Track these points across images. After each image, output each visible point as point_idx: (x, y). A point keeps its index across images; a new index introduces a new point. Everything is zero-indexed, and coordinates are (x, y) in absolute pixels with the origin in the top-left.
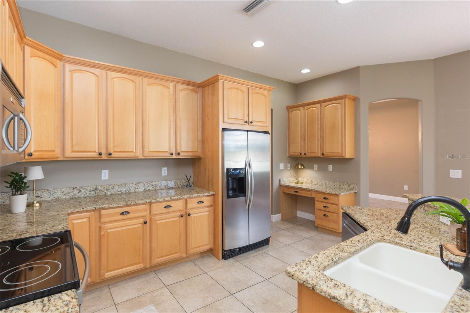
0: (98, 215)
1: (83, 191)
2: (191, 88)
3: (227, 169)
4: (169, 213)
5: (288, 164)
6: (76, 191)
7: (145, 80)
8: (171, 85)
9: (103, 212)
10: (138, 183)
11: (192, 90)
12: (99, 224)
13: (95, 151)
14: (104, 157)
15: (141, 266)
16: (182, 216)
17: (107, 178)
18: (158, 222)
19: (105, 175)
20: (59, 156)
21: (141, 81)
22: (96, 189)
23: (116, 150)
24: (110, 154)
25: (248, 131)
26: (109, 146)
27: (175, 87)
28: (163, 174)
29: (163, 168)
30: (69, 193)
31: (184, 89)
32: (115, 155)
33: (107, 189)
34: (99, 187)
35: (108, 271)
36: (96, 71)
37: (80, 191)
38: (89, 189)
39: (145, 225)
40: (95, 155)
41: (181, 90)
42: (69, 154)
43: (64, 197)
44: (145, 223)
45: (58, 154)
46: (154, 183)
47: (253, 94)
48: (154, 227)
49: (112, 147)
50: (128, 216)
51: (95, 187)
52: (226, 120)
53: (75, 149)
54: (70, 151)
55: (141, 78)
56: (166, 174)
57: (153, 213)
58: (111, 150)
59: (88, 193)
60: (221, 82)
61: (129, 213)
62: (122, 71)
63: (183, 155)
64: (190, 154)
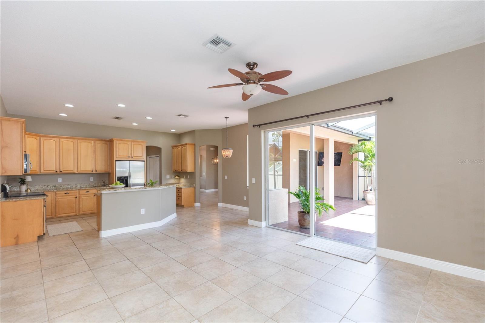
0: (55, 194)
1: (49, 187)
2: (104, 142)
3: (118, 177)
4: (88, 194)
5: (173, 176)
6: (45, 187)
7: (79, 141)
8: (93, 142)
9: (57, 193)
10: (77, 184)
11: (104, 143)
12: (55, 197)
13: (54, 170)
14: (58, 172)
15: (75, 214)
16: (95, 196)
17: (61, 182)
18: (83, 198)
19: (60, 180)
20: (38, 172)
21: (76, 141)
22: (56, 186)
23: (64, 170)
24: (61, 171)
25: (129, 161)
26: (61, 169)
27: (95, 142)
28: (91, 180)
29: (91, 178)
30: (42, 187)
31: (100, 143)
32: (63, 172)
33: (61, 186)
34: (57, 185)
35: (59, 214)
36: (55, 139)
37: (48, 187)
38: (52, 186)
39: (76, 198)
40: (54, 172)
41: (98, 144)
42: (42, 171)
43: (40, 189)
44: (76, 197)
45: (38, 171)
46: (85, 184)
47: (133, 145)
48: (80, 199)
49: (62, 168)
50: (68, 194)
51: (55, 185)
52: (117, 157)
53: (45, 170)
54: (43, 170)
55: (76, 140)
56: (93, 180)
57: (80, 194)
58: (62, 170)
59: (52, 187)
60: (115, 141)
61: (68, 193)
62: (67, 138)
63: (98, 172)
64: (103, 171)
